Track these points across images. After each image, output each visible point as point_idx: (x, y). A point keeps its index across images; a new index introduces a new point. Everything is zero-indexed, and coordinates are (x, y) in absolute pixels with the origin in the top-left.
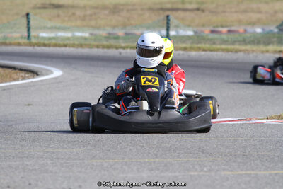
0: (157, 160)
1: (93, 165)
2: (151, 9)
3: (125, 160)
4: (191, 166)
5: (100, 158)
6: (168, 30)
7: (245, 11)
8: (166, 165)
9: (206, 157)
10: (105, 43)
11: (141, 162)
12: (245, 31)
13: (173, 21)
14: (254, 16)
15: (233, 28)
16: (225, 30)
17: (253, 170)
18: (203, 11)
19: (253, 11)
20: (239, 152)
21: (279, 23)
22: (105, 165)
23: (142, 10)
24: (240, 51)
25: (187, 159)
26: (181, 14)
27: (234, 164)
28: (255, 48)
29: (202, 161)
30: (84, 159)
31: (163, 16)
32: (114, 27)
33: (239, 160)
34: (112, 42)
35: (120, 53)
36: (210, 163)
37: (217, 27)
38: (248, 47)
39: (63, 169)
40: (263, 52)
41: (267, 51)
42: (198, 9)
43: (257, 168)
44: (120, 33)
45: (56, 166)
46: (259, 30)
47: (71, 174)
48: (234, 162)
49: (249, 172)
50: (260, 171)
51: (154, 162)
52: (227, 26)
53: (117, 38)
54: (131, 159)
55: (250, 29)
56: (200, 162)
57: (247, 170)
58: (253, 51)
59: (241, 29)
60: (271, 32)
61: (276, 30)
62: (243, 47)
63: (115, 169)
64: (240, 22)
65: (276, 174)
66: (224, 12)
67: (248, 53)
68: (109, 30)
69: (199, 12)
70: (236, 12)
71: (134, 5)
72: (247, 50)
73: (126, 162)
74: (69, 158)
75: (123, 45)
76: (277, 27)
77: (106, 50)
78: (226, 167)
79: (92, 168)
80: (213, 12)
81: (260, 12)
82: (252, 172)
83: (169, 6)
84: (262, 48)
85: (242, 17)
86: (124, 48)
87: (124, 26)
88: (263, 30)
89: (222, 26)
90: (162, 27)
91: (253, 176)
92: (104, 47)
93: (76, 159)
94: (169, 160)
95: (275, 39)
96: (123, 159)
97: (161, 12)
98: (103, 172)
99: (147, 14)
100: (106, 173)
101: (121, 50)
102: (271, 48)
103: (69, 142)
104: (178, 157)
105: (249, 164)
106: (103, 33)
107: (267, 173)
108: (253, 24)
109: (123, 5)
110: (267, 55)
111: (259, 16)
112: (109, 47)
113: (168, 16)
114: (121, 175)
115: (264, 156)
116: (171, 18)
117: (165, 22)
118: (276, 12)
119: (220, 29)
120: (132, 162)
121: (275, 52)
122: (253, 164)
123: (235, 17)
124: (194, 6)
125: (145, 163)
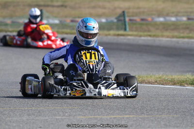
0: (33, 108)
2: (30, 5)
3: (11, 108)
4: (57, 113)
7: (94, 7)
8: (39, 112)
9: (67, 106)
11: (22, 110)
13: (46, 14)
14: (101, 11)
17: (99, 115)
18: (66, 7)
19: (99, 7)
20: (89, 103)
21: (118, 15)
23: (24, 5)
25: (54, 108)
26: (50, 9)
29: (64, 109)
32: (4, 17)
33: (89, 108)
34: (3, 28)
36: (70, 111)
37: (75, 18)
40: (106, 35)
41: (109, 35)
42: (62, 6)
43: (101, 114)
44: (9, 21)
46: (104, 20)
48: (87, 110)
49: (96, 117)
51: (31, 110)
53: (6, 25)
54: (15, 107)
57: (95, 115)
60: (112, 22)
61: (115, 21)
63: (4, 114)
65: (114, 118)
66: (80, 8)
69: (63, 8)
70: (88, 8)
71: (18, 2)
73: (12, 110)
75: (10, 29)
76: (116, 18)
78: (81, 113)
80: (73, 8)
81: (104, 8)
82: (98, 117)
83: (42, 3)
84: (106, 32)
85: (93, 11)
86: (11, 32)
87: (11, 17)
88: (107, 20)
89: (79, 17)
91: (99, 119)
94: (41, 108)
95: (115, 27)
99: (27, 9)
102: (112, 32)
104: (48, 106)
105: (96, 111)
107: (108, 117)
108: (100, 16)
109: (10, 2)
110: (109, 37)
111: (104, 11)
113: (41, 10)
114: (8, 119)
115: (106, 105)
118: (115, 8)
119: (77, 19)
120: (16, 109)
121: (115, 35)
122: (99, 112)
123: (87, 11)
124: (59, 3)
125: (25, 110)
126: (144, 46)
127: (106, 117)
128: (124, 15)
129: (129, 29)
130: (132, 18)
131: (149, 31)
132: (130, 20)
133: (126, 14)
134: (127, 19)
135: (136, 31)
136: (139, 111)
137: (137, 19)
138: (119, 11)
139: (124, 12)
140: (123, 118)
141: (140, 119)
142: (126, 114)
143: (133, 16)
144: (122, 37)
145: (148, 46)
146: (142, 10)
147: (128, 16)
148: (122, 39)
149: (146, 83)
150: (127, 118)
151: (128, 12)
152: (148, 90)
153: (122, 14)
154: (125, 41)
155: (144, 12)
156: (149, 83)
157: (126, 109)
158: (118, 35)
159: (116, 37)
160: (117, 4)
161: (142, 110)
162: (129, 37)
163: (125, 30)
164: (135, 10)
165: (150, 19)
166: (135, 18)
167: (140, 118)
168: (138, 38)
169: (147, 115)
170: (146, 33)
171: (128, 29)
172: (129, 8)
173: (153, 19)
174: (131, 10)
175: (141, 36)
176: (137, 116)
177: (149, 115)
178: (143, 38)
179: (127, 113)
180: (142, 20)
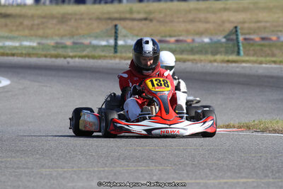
0: (106, 169)
1: (42, 174)
2: (99, 19)
3: (75, 169)
4: (141, 175)
5: (49, 167)
6: (116, 39)
7: (193, 21)
8: (115, 174)
9: (156, 166)
10: (53, 52)
11: (90, 171)
12: (193, 40)
13: (122, 31)
14: (202, 26)
15: (181, 38)
16: (173, 39)
17: (202, 179)
18: (151, 20)
19: (200, 21)
20: (188, 161)
21: (226, 34)
22: (55, 174)
23: (90, 19)
24: (189, 60)
25: (136, 168)
26: (129, 23)
27: (183, 173)
28: (203, 57)
29: (151, 170)
30: (32, 168)
31: (110, 25)
32: (62, 36)
33: (188, 169)
34: (60, 51)
35: (68, 63)
36: (159, 172)
37: (166, 36)
38: (197, 57)
39: (12, 178)
40: (211, 62)
41: (215, 61)
42: (146, 19)
43: (206, 177)
44: (68, 42)
45: (5, 175)
46: (207, 40)
47: (20, 183)
48: (183, 170)
49: (198, 181)
50: (209, 180)
51: (104, 171)
52: (175, 36)
53: (65, 47)
54: (80, 168)
55: (198, 39)
56: (149, 171)
57: (196, 179)
58: (201, 61)
59: (189, 39)
60: (219, 42)
61: (224, 40)
62: (191, 57)
63: (64, 178)
64: (188, 32)
65: (226, 183)
66: (172, 21)
67: (196, 63)
68: (58, 39)
69: (147, 22)
70: (184, 22)
71: (82, 14)
72: (195, 60)
73: (75, 171)
74: (18, 168)
75: (71, 54)
76: (225, 37)
77: (53, 59)
78: (175, 176)
79: (41, 178)
80: (161, 22)
81: (207, 22)
82: (201, 181)
83: (116, 16)
84: (210, 57)
85: (190, 27)
86: (72, 57)
87: (72, 35)
88: (211, 39)
89: (170, 36)
90: (110, 37)
91: (202, 184)
92: (52, 56)
93: (24, 168)
94: (118, 169)
95: (223, 49)
96: (73, 168)
97: (109, 21)
98: (52, 181)
99: (95, 24)
100: (55, 182)
101: (69, 59)
102: (219, 57)
103: (18, 151)
104: (128, 166)
105: (198, 173)
106: (51, 42)
107: (216, 182)
108: (201, 34)
109: (71, 14)
110: (215, 64)
111: (207, 26)
112: (57, 56)
113: (116, 26)
114: (70, 184)
115: (213, 164)
116: (120, 27)
117: (113, 31)
118: (223, 22)
119: (168, 39)
120: (81, 171)
121: (223, 61)
122: (202, 173)
123: (183, 27)
124: (142, 16)
125: (94, 172)
126: (266, 77)
127: (212, 181)
128: (236, 31)
129: (244, 53)
130: (247, 36)
131: (273, 55)
132: (245, 39)
133: (239, 31)
134: (241, 38)
135: (253, 55)
136: (260, 173)
137: (256, 37)
138: (229, 27)
139: (236, 27)
140: (238, 183)
141: (263, 185)
142: (242, 178)
143: (249, 34)
144: (234, 65)
145: (272, 77)
146: (262, 24)
147: (242, 34)
148: (233, 68)
149: (270, 132)
150: (244, 183)
151: (242, 29)
152: (274, 142)
153: (234, 30)
154: (238, 70)
155: (265, 28)
156: (275, 131)
157: (242, 170)
158: (228, 61)
159: (225, 65)
160: (225, 16)
161: (265, 172)
162: (244, 65)
163: (238, 53)
164: (252, 25)
165: (274, 38)
166: (252, 37)
167: (263, 183)
168: (256, 65)
169: (273, 178)
170: (268, 59)
171: (242, 52)
172: (244, 22)
173: (278, 38)
174: (246, 25)
175: (261, 63)
176: (259, 180)
177: (276, 178)
178: (264, 65)
179: (243, 175)
180: (263, 39)
